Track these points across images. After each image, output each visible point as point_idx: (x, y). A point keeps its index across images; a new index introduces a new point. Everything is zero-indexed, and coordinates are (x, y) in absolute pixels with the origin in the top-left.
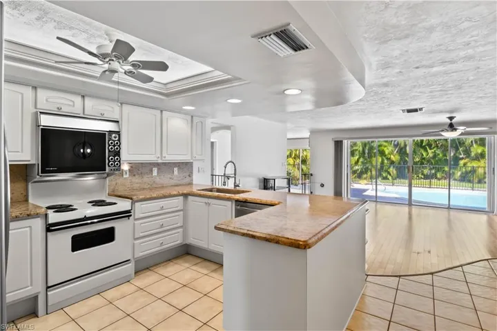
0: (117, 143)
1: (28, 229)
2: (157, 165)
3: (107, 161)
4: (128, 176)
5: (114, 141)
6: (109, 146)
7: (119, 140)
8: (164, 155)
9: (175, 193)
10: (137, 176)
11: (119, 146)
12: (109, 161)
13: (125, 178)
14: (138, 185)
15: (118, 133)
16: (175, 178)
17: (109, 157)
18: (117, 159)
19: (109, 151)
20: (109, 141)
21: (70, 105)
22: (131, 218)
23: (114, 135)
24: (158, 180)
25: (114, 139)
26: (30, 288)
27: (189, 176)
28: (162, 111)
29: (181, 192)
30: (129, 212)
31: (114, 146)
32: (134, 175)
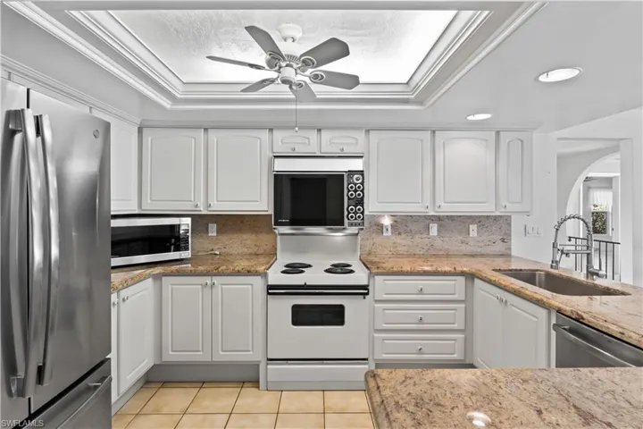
0: (359, 187)
1: (250, 286)
2: (438, 219)
3: (346, 213)
4: (389, 233)
5: (355, 184)
6: (349, 191)
7: (362, 183)
8: (438, 204)
9: (447, 269)
10: (403, 236)
11: (362, 191)
12: (349, 213)
13: (388, 237)
14: (405, 248)
15: (361, 173)
16: (472, 243)
17: (349, 206)
18: (359, 209)
19: (349, 199)
20: (349, 184)
21: (304, 144)
22: (367, 297)
23: (356, 176)
24: (438, 243)
25: (355, 181)
26: (251, 353)
27: (503, 240)
28: (434, 132)
29: (459, 269)
30: (365, 287)
31: (355, 191)
32: (400, 234)
